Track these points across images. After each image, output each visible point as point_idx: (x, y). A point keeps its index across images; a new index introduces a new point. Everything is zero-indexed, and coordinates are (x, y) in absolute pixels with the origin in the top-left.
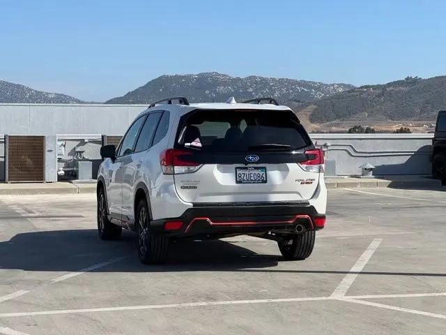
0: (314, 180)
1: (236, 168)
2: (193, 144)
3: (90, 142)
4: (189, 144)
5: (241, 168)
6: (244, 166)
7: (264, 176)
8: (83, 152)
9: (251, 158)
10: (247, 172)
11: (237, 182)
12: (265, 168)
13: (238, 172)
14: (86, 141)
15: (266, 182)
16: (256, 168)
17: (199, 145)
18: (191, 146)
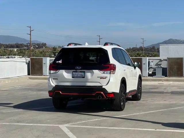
0: (107, 77)
1: (73, 72)
2: (59, 62)
3: (164, 60)
4: (57, 62)
5: (74, 72)
6: (75, 71)
7: (84, 75)
8: (161, 64)
9: (77, 67)
10: (77, 73)
11: (73, 77)
12: (85, 72)
13: (73, 73)
14: (162, 60)
15: (84, 77)
16: (80, 72)
17: (61, 62)
18: (58, 63)
